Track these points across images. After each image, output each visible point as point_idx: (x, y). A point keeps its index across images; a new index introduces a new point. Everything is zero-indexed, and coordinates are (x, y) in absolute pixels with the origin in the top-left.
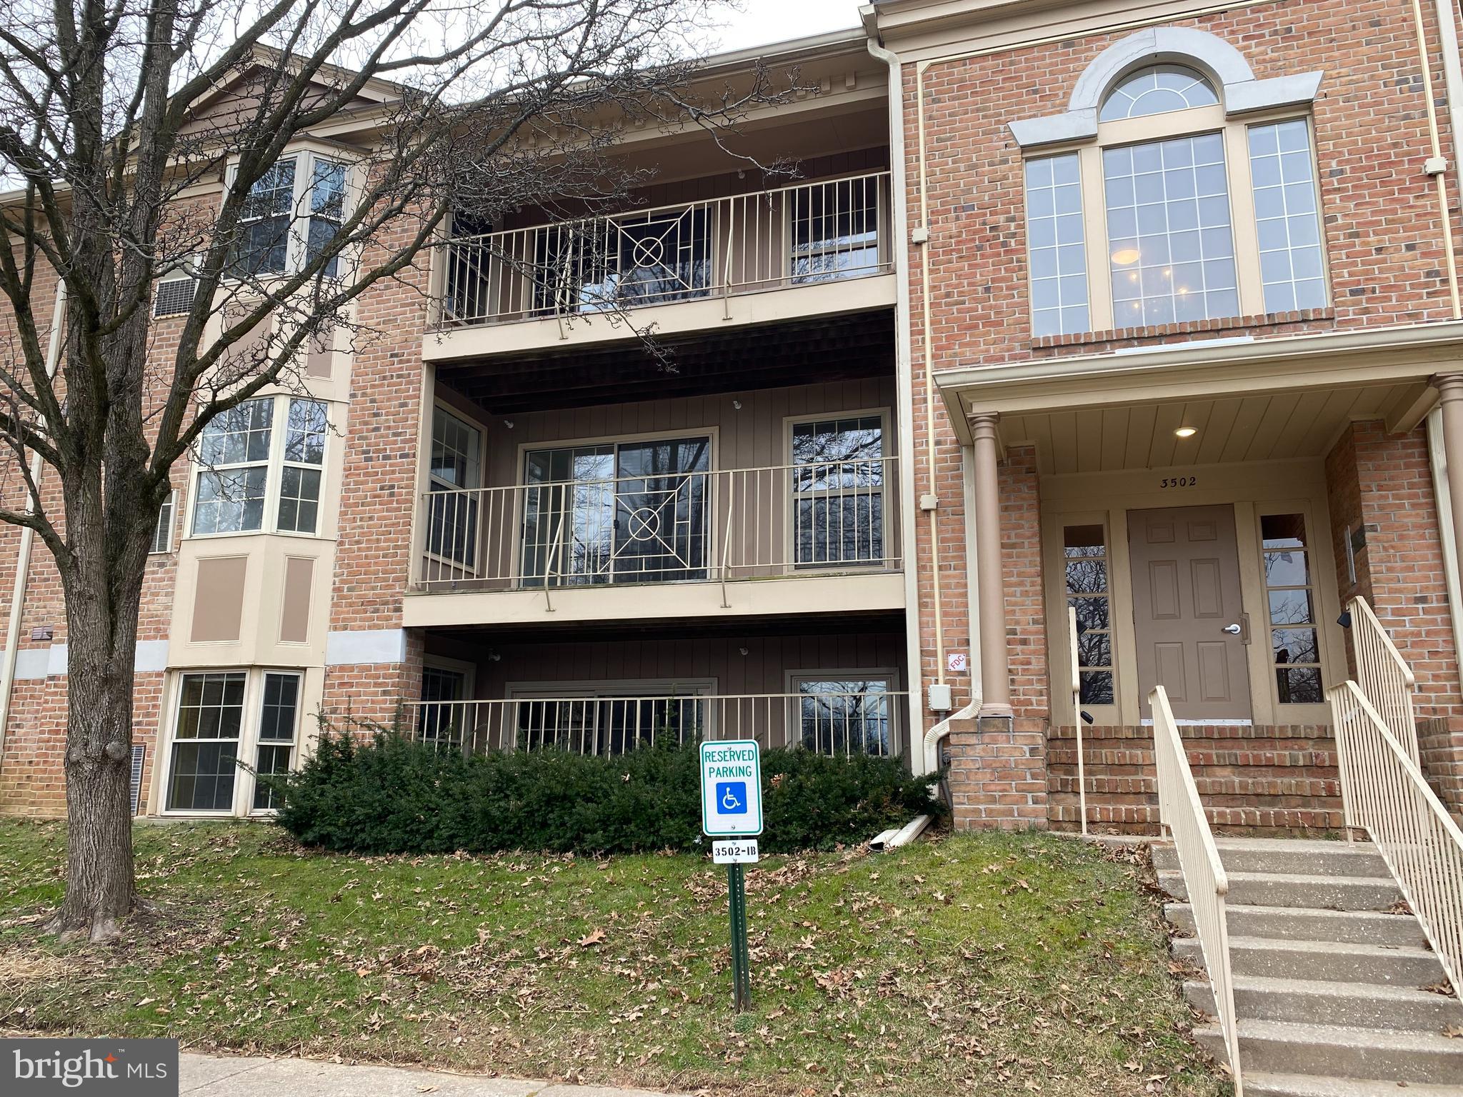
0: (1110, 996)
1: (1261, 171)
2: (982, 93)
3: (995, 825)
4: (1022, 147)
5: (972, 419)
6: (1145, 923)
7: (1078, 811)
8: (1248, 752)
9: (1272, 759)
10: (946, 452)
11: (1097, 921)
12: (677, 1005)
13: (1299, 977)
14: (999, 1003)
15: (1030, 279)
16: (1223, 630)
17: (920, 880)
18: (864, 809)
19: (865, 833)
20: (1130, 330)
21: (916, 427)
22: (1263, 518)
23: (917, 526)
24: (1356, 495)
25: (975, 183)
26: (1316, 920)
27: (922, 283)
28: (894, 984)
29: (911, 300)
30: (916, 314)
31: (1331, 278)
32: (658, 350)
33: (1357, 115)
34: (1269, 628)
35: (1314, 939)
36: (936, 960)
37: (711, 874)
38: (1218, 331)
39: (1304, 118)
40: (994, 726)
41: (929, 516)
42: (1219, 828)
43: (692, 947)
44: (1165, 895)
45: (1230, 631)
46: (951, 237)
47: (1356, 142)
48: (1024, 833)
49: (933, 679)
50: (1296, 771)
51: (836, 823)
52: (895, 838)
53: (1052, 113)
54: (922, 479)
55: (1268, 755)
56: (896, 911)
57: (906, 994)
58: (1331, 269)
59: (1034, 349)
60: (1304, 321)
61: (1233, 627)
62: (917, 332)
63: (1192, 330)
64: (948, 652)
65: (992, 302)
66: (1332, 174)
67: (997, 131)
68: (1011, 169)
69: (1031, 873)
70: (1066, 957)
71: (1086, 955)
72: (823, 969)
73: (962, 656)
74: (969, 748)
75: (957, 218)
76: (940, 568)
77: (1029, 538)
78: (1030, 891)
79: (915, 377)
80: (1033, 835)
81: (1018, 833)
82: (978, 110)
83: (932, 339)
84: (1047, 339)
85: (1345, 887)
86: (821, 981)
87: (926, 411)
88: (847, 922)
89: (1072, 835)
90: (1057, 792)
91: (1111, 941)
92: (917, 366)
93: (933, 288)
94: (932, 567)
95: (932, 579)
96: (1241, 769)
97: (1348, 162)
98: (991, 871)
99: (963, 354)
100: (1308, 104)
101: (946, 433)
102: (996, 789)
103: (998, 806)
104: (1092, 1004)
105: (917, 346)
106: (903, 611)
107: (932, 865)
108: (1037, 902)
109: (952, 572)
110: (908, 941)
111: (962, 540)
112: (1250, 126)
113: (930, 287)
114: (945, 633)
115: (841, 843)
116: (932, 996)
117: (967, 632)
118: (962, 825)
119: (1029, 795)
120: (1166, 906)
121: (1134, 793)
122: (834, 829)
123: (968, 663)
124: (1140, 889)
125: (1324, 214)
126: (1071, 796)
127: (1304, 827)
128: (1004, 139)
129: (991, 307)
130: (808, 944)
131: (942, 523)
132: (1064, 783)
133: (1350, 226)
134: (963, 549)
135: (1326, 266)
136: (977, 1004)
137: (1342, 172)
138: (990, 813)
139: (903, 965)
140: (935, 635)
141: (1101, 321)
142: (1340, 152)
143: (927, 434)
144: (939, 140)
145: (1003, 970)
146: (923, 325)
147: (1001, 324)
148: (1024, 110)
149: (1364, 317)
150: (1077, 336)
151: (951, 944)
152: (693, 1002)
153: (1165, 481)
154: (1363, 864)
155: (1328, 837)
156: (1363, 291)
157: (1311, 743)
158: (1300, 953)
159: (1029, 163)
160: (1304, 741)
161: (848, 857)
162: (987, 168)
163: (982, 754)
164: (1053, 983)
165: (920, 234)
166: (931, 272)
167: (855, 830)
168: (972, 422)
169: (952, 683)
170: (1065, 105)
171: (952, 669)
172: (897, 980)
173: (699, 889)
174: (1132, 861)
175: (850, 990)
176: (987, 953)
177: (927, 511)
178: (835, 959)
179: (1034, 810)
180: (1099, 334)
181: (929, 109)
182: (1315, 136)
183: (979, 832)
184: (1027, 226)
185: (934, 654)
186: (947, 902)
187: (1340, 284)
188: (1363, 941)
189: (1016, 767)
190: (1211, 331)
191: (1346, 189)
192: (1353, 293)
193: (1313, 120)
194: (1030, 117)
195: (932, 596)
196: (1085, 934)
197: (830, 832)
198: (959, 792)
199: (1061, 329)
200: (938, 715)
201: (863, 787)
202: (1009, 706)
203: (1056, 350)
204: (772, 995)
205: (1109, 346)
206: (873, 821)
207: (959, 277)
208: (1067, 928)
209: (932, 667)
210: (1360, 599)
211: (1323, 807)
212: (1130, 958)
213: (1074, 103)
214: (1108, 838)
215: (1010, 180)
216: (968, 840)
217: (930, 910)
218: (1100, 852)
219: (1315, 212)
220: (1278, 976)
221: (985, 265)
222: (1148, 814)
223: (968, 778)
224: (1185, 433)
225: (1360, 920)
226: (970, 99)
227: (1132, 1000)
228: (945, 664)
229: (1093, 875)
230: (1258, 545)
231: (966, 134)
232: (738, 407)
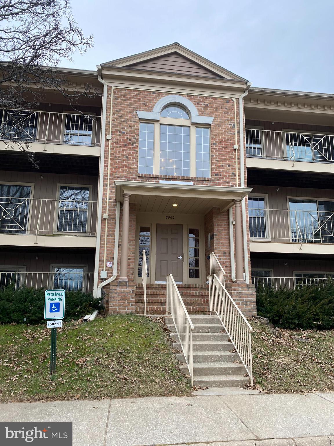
0: (159, 360)
1: (198, 140)
2: (130, 100)
3: (120, 312)
4: (139, 119)
5: (124, 195)
6: (165, 339)
7: (144, 308)
8: (185, 291)
9: (191, 293)
10: (112, 202)
11: (153, 339)
12: (29, 374)
13: (202, 351)
14: (130, 364)
15: (139, 157)
16: (178, 258)
17: (102, 330)
18: (81, 309)
19: (81, 316)
20: (164, 176)
21: (104, 194)
22: (189, 229)
23: (101, 223)
24: (212, 226)
25: (126, 126)
26: (205, 336)
27: (108, 152)
28: (99, 361)
29: (105, 156)
30: (106, 161)
31: (211, 170)
32: (34, 161)
33: (220, 131)
34: (188, 258)
35: (205, 341)
36: (111, 353)
37: (30, 330)
38: (185, 180)
39: (209, 128)
40: (123, 284)
41: (105, 221)
42: (190, 312)
43: (31, 354)
44: (169, 331)
45: (179, 258)
46: (118, 140)
47: (219, 137)
48: (129, 315)
49: (102, 269)
50: (196, 296)
51: (71, 313)
52: (91, 317)
53: (148, 111)
54: (104, 209)
55: (190, 292)
56: (96, 339)
57: (103, 364)
58: (211, 168)
59: (138, 177)
60: (205, 180)
61: (180, 257)
62: (106, 166)
63: (179, 178)
64: (107, 261)
65: (128, 161)
66: (214, 144)
67: (133, 112)
68: (136, 124)
69: (134, 326)
70: (146, 350)
71: (151, 349)
72: (77, 359)
73: (111, 263)
74: (115, 290)
75: (120, 135)
76: (107, 236)
77: (133, 229)
78: (134, 332)
79: (104, 179)
80: (131, 315)
81: (127, 315)
82: (128, 105)
83: (110, 169)
84: (142, 174)
85: (211, 327)
86: (77, 362)
87: (107, 189)
88: (82, 344)
89: (142, 315)
90: (137, 302)
91: (158, 345)
92: (105, 176)
93: (111, 154)
94: (105, 236)
95: (105, 239)
96: (183, 296)
97: (218, 142)
98: (122, 326)
99: (118, 175)
100: (210, 125)
101: (112, 197)
102: (121, 302)
103: (122, 307)
104: (154, 362)
105: (106, 170)
106: (95, 248)
107: (104, 325)
108: (137, 335)
109: (111, 238)
110: (101, 348)
111: (114, 228)
112: (196, 127)
113: (111, 153)
114: (107, 255)
115: (73, 319)
116: (111, 364)
117: (113, 255)
118: (111, 313)
119: (131, 304)
120: (170, 334)
121: (158, 303)
122: (71, 315)
123: (113, 265)
124: (163, 330)
125: (211, 154)
126: (141, 304)
127: (198, 311)
128: (135, 115)
129: (127, 163)
130: (71, 351)
131: (109, 223)
132: (139, 300)
133: (217, 158)
134: (115, 231)
135: (210, 167)
136: (124, 365)
137: (216, 144)
138: (119, 309)
139: (101, 355)
140: (104, 256)
141: (156, 172)
142: (216, 139)
143: (107, 196)
144: (116, 111)
145: (130, 355)
146: (108, 164)
147: (130, 168)
148: (141, 108)
149: (218, 182)
150: (150, 175)
151: (114, 348)
152: (35, 373)
153: (167, 217)
154: (214, 321)
155: (204, 314)
156: (218, 175)
157: (199, 289)
158: (203, 345)
159: (141, 124)
160: (198, 288)
161: (77, 324)
162: (129, 122)
163: (119, 292)
164: (144, 357)
165: (109, 137)
166: (111, 149)
167: (78, 315)
168: (124, 196)
169: (108, 270)
170: (152, 110)
171: (108, 266)
172: (100, 360)
173: (28, 336)
174: (160, 322)
175: (86, 364)
176: (125, 350)
177: (105, 219)
178: (80, 355)
179: (132, 308)
180: (156, 175)
181: (114, 101)
182: (211, 133)
183: (116, 315)
184: (139, 141)
185: (103, 262)
186: (111, 336)
187: (213, 172)
188: (215, 341)
189: (128, 296)
190: (183, 179)
191: (216, 149)
192: (216, 175)
193: (211, 129)
194: (142, 111)
195: (104, 244)
196: (151, 343)
197: (70, 316)
198: (111, 303)
199: (146, 172)
200: (103, 280)
201: (81, 302)
202: (127, 278)
203: (144, 178)
204: (61, 368)
205: (158, 179)
206: (83, 312)
207: (119, 152)
208: (146, 342)
209: (102, 266)
210: (213, 252)
211: (202, 306)
212: (162, 349)
213: (154, 109)
214: (151, 315)
215: (136, 127)
216: (113, 317)
217: (107, 339)
218: (150, 320)
219: (209, 153)
220: (197, 351)
221: (127, 150)
222: (162, 309)
223: (114, 299)
224: (175, 205)
225: (215, 335)
226: (126, 101)
227: (164, 360)
228: (106, 265)
229: (150, 326)
230: (188, 236)
231: (124, 111)
232: (42, 178)
